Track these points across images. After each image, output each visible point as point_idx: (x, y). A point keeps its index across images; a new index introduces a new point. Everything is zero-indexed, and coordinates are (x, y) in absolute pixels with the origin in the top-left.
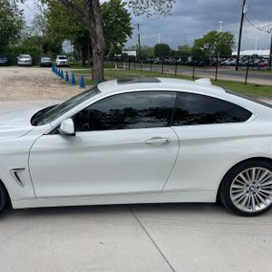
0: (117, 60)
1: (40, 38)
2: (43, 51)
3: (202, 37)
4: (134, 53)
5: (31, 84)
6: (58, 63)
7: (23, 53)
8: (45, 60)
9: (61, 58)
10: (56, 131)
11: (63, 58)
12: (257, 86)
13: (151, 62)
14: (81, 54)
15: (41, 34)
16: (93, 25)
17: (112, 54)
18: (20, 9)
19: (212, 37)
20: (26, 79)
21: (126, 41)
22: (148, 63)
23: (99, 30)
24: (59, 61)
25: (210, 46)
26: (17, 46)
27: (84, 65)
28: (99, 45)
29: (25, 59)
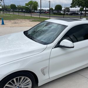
22: (8, 11)
25: (31, 6)
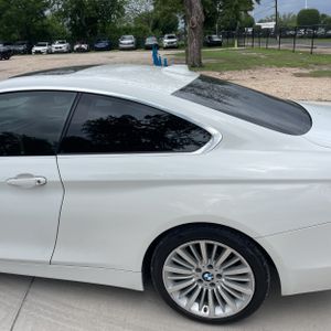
6: (165, 45)
7: (127, 34)
8: (150, 41)
9: (169, 38)
11: (172, 37)
13: (294, 36)
15: (151, 8)
21: (251, 9)
24: (166, 41)
29: (128, 41)
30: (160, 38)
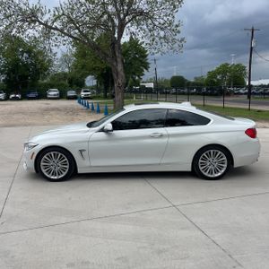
0: (136, 92)
1: (65, 74)
2: (69, 85)
3: (215, 69)
4: (152, 85)
5: (63, 113)
6: (83, 96)
8: (71, 93)
9: (85, 91)
10: (102, 130)
11: (87, 91)
12: (259, 111)
13: (166, 93)
14: (103, 87)
15: (67, 70)
16: (115, 64)
17: (131, 87)
18: (54, 52)
19: (224, 69)
20: (57, 109)
21: (143, 75)
22: (163, 93)
23: (120, 67)
24: (83, 94)
25: (223, 77)
26: (45, 81)
27: (106, 97)
28: (120, 80)
29: (53, 92)
30: (79, 92)
